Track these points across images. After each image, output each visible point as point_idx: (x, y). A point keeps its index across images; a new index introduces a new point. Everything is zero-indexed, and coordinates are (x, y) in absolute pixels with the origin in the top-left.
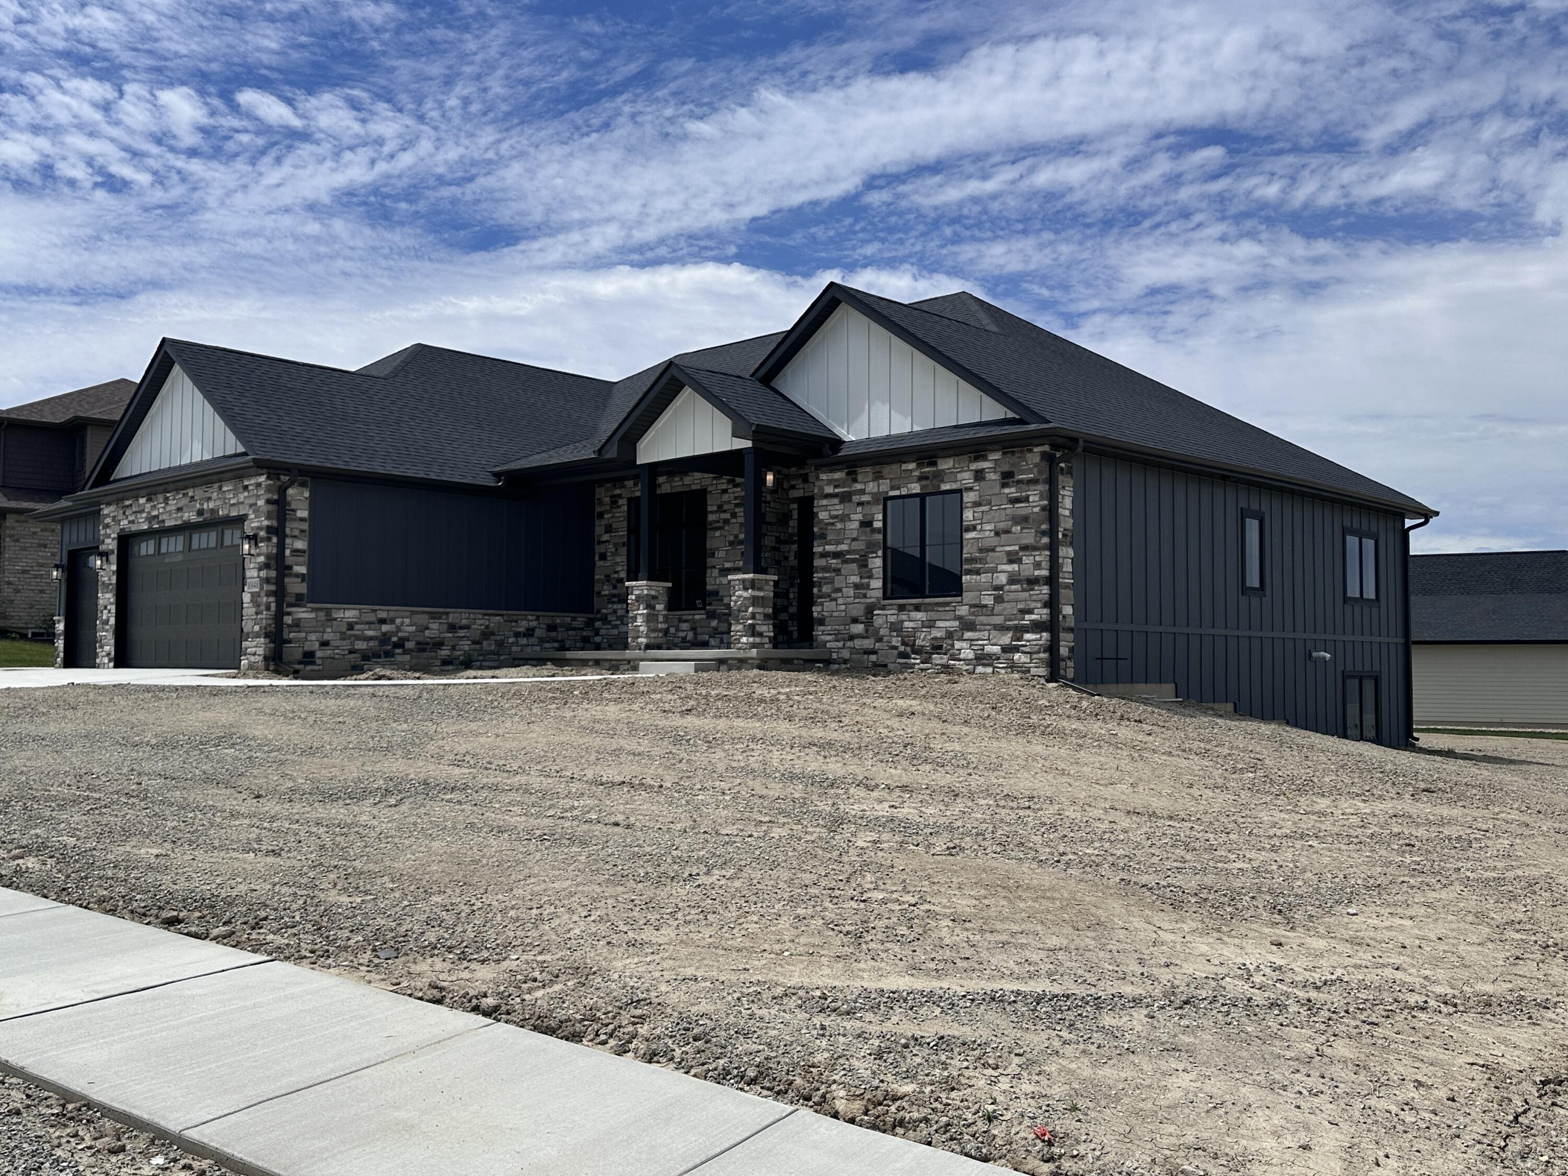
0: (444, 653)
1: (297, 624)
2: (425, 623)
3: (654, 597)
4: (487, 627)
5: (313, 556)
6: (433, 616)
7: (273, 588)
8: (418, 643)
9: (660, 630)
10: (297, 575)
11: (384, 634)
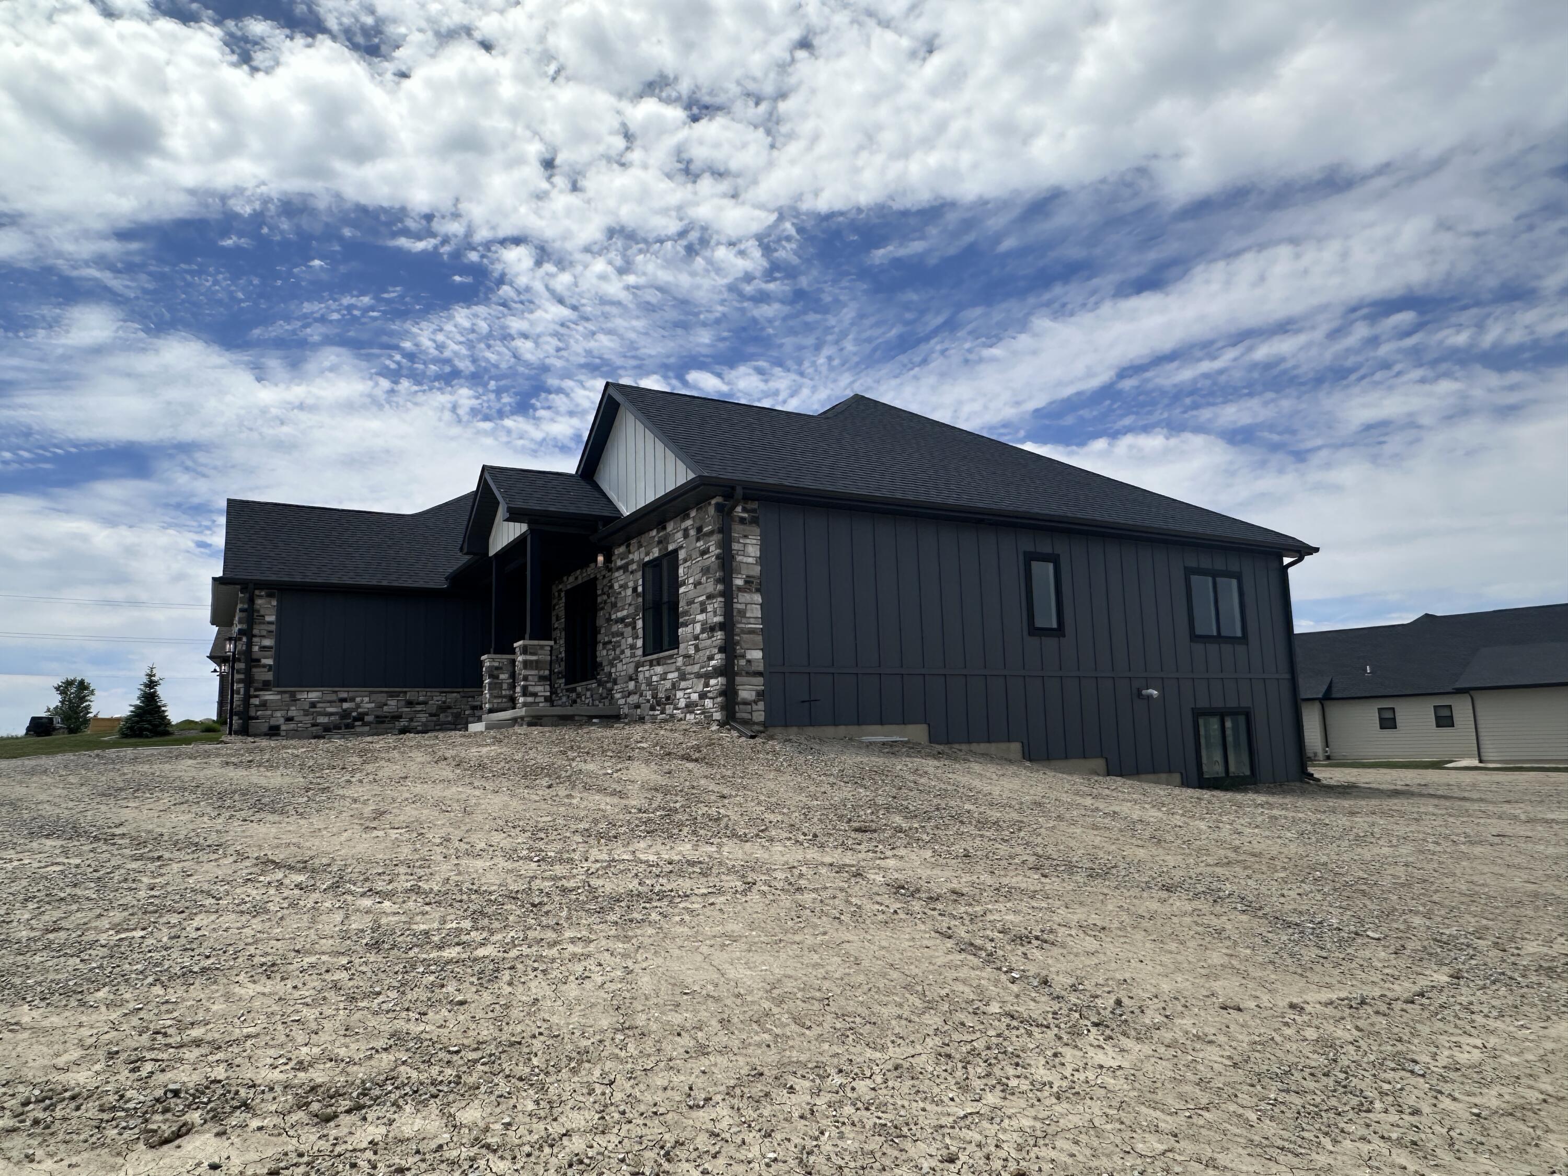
0: (403, 723)
1: (264, 705)
2: (383, 700)
3: (497, 668)
4: (444, 702)
5: (279, 651)
6: (392, 695)
7: (242, 676)
8: (377, 717)
9: (505, 697)
10: (264, 666)
11: (345, 710)
